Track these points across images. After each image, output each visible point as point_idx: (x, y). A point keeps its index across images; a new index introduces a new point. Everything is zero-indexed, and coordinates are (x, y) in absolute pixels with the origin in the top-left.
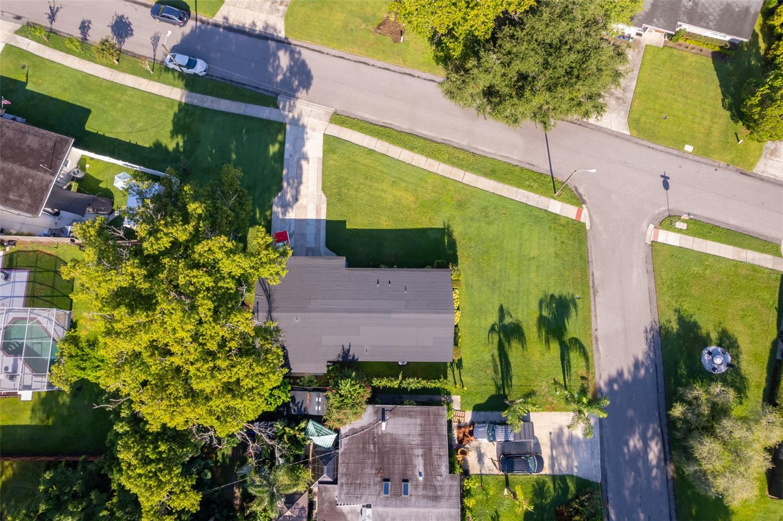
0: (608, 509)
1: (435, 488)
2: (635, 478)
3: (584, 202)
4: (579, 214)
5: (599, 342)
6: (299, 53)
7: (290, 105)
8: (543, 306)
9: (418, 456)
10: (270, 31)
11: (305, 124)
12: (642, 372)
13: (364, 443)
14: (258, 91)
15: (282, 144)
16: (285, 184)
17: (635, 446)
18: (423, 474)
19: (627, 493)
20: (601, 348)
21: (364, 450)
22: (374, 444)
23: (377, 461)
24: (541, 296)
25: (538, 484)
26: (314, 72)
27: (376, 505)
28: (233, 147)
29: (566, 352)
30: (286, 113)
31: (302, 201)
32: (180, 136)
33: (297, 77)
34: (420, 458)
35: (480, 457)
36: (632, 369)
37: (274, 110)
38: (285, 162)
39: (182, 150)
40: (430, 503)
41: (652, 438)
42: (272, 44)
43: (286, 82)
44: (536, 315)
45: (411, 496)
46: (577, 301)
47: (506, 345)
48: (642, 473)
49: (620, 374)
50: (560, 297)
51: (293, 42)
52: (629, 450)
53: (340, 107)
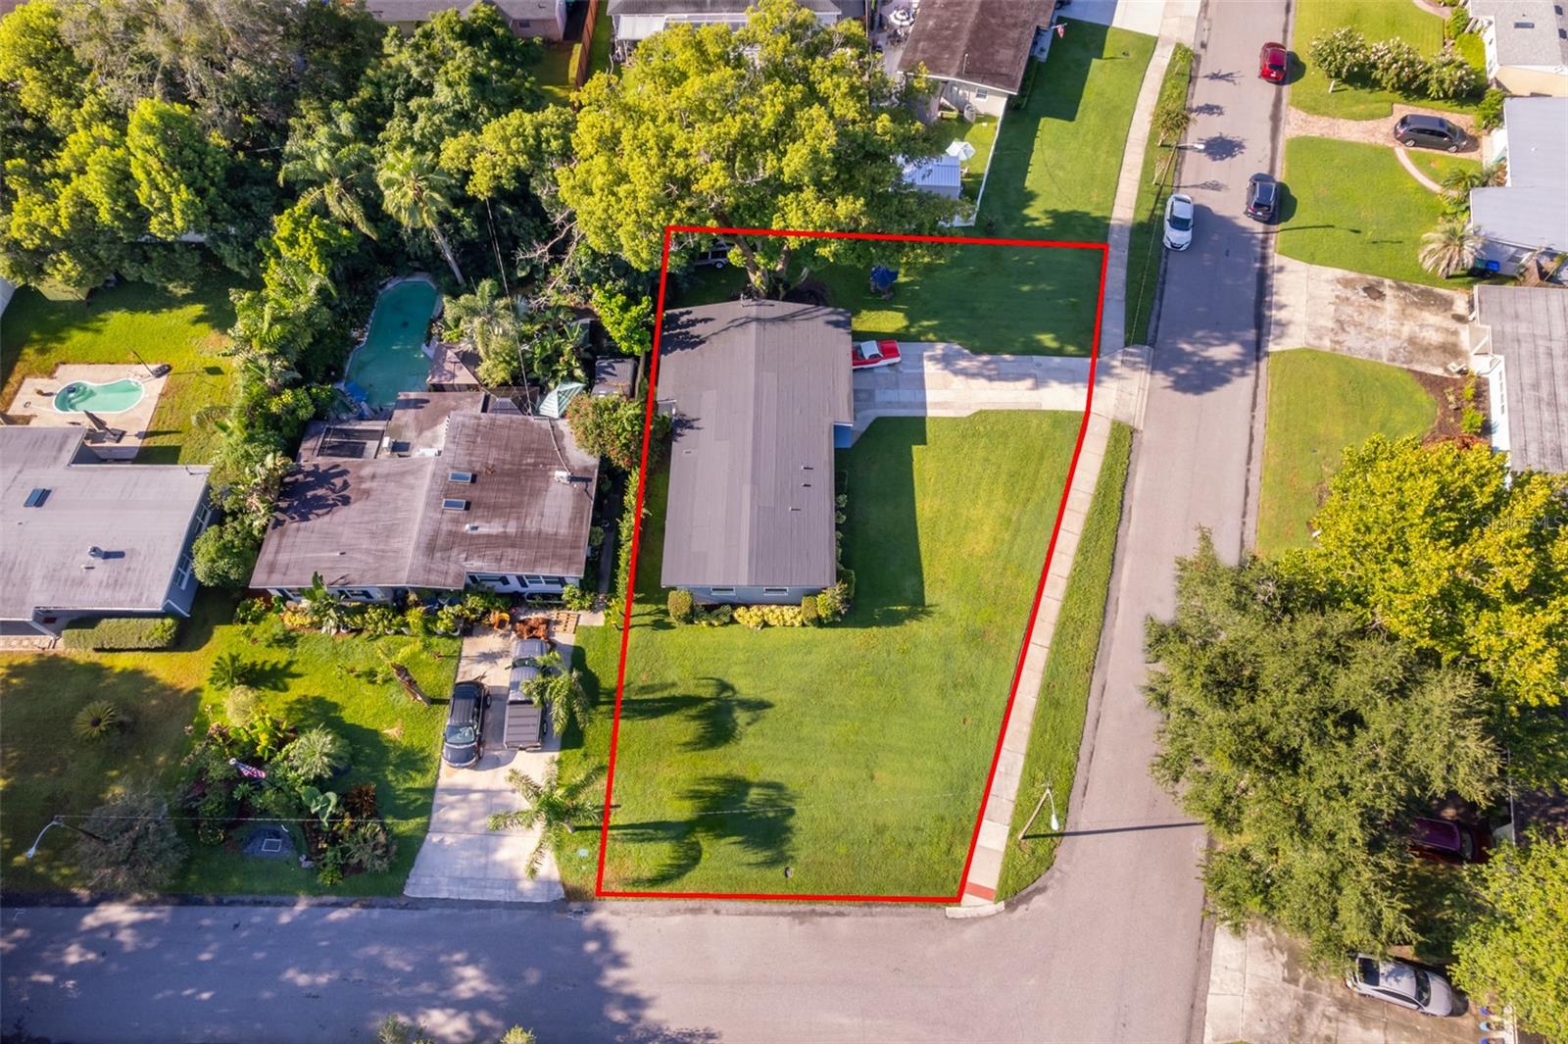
0: (350, 905)
1: (448, 548)
2: (398, 972)
3: (1011, 906)
4: (982, 892)
5: (689, 917)
6: (1243, 374)
7: (1135, 363)
8: (770, 792)
9: (505, 527)
10: (1275, 331)
11: (1101, 385)
12: (618, 1016)
13: (538, 450)
14: (1153, 318)
15: (1058, 353)
16: (985, 358)
17: (462, 979)
18: (475, 532)
19: (373, 950)
20: (677, 919)
21: (527, 450)
22: (535, 465)
23: (507, 467)
24: (792, 787)
25: (423, 759)
26: (1208, 397)
27: (437, 463)
28: (1043, 286)
29: (672, 833)
31: (959, 381)
32: (1050, 221)
33: (1194, 372)
34: (501, 530)
35: (490, 657)
36: (627, 990)
37: (1121, 341)
38: (1026, 357)
39: (1028, 224)
40: (424, 540)
41: (474, 1023)
42: (1251, 335)
43: (1181, 357)
44: (751, 777)
45: (443, 512)
46: (780, 870)
47: (693, 712)
48: (406, 991)
49: (618, 961)
50: (788, 829)
51: (1263, 365)
52: (458, 964)
53: (1147, 437)
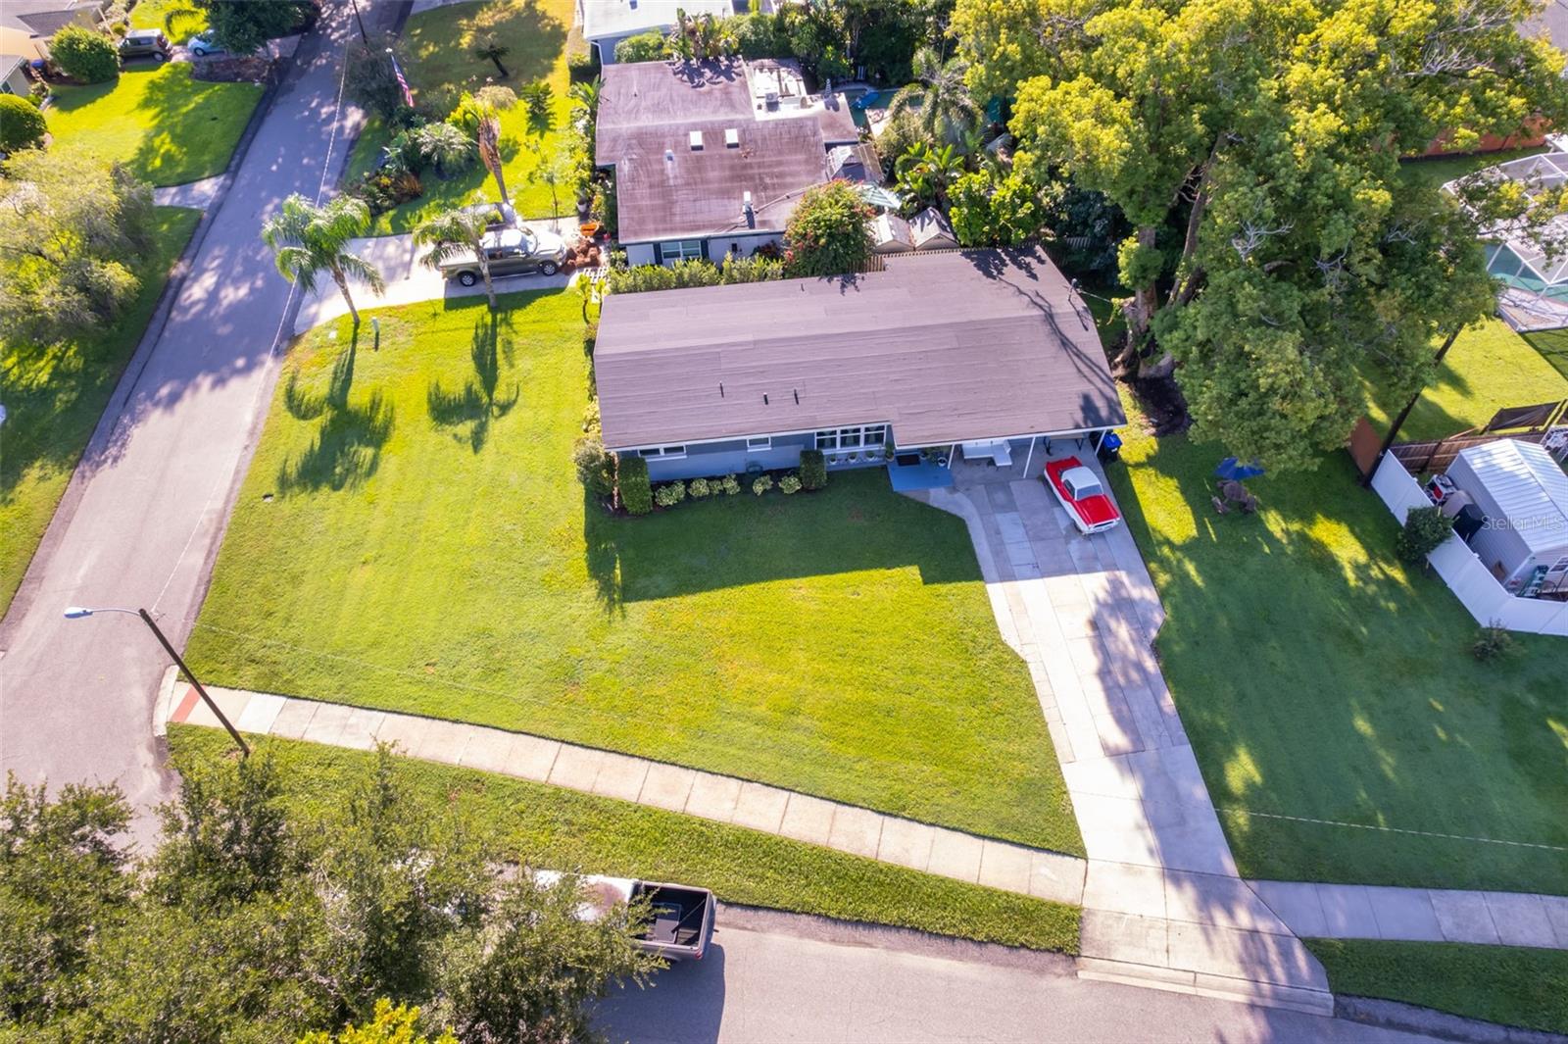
1: (643, 146)
2: (256, 254)
3: (156, 743)
4: (187, 706)
5: (248, 428)
9: (676, 177)
11: (1171, 890)
12: (164, 392)
13: (783, 183)
16: (1151, 664)
17: (237, 289)
18: (665, 159)
21: (781, 176)
22: (762, 184)
23: (754, 165)
24: (367, 485)
27: (747, 120)
29: (337, 394)
30: (1264, 926)
31: (1079, 627)
34: (672, 175)
36: (187, 393)
37: (1316, 931)
38: (1182, 733)
40: (651, 130)
41: (195, 303)
44: (389, 447)
45: (686, 135)
46: (273, 491)
47: (477, 387)
48: (238, 261)
49: (220, 382)
50: (316, 488)
52: (253, 284)
